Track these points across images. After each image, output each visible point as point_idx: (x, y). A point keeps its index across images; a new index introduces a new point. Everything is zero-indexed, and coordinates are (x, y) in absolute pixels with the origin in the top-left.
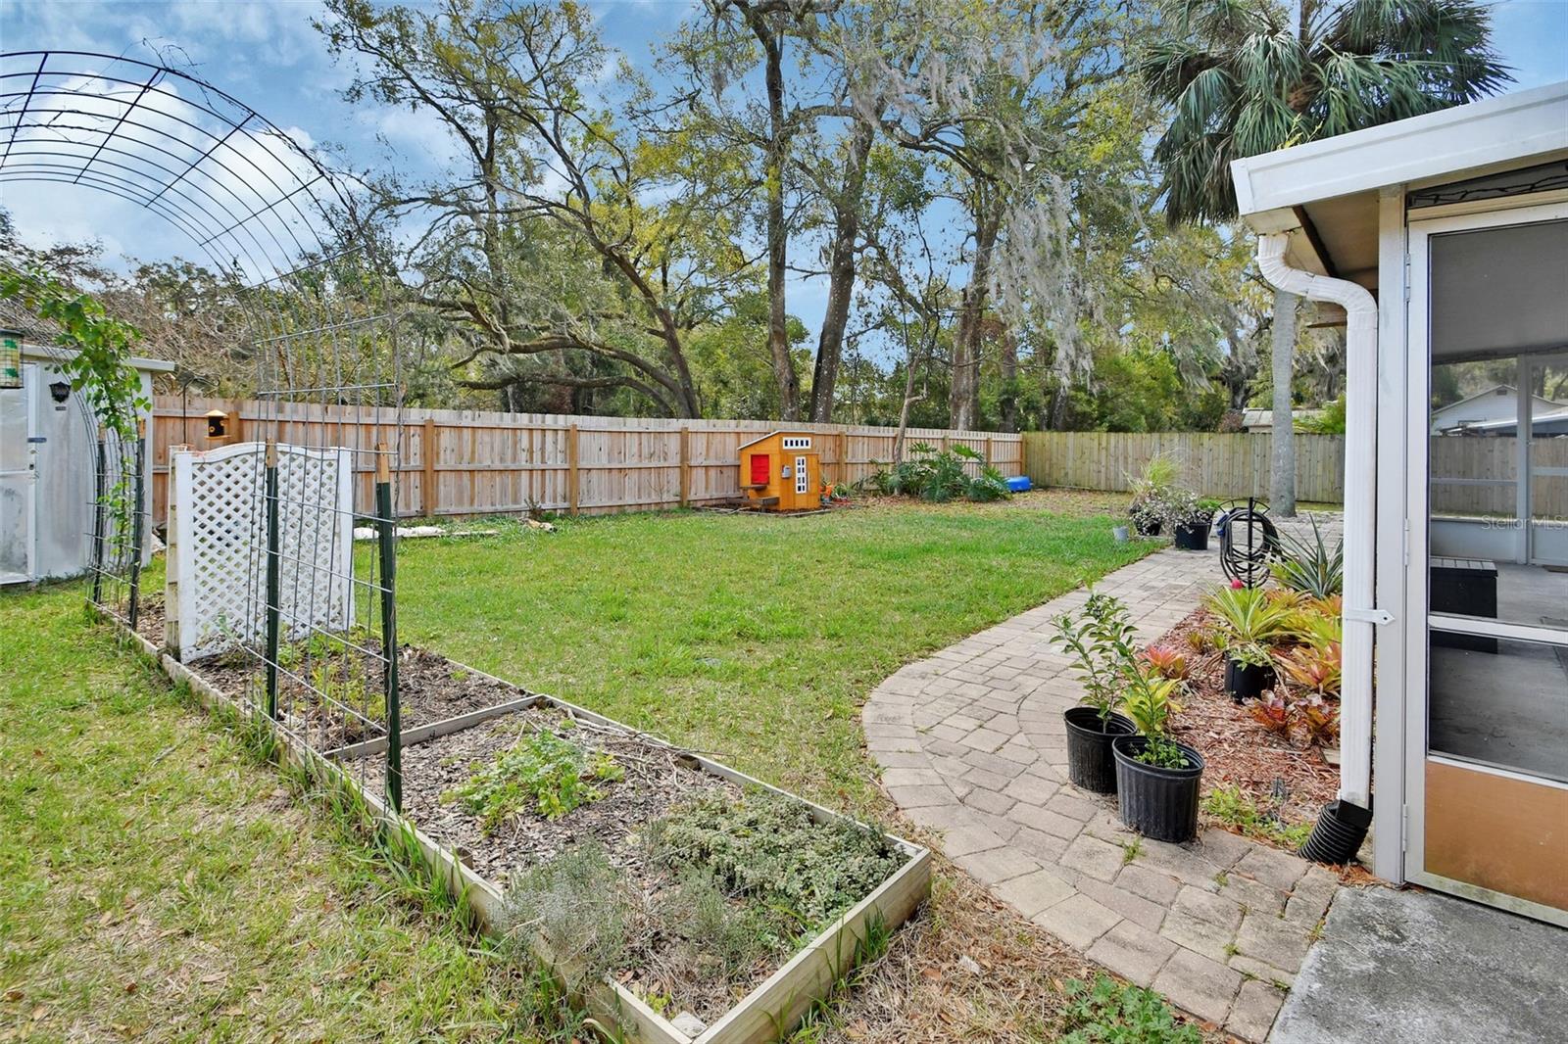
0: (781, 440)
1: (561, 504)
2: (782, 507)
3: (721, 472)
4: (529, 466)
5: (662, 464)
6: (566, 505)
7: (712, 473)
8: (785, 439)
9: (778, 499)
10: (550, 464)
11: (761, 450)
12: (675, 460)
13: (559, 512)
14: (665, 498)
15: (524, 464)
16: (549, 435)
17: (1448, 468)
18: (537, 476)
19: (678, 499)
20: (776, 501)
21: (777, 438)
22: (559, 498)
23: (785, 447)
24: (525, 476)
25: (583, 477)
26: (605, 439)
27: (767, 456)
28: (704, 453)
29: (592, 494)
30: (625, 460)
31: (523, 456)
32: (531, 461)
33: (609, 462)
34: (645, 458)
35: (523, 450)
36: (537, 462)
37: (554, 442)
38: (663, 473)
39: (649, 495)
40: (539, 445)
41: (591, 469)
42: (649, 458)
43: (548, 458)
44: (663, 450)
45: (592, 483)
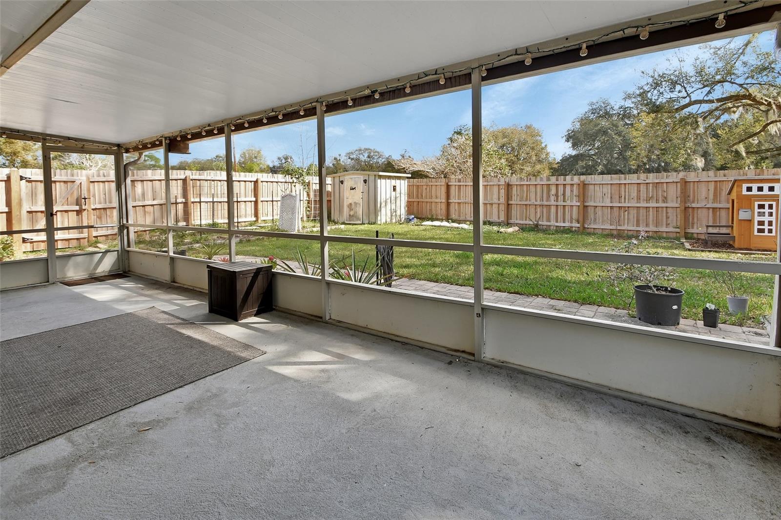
1: (575, 224)
5: (661, 205)
6: (578, 225)
12: (674, 202)
13: (574, 229)
14: (664, 229)
15: (553, 202)
16: (568, 188)
18: (560, 210)
19: (678, 230)
22: (574, 221)
24: (553, 210)
25: (591, 211)
26: (607, 190)
29: (597, 221)
30: (625, 202)
31: (552, 198)
32: (557, 200)
33: (611, 202)
34: (644, 200)
35: (553, 195)
36: (560, 201)
37: (572, 191)
38: (662, 211)
39: (647, 225)
40: (562, 192)
41: (596, 206)
42: (648, 200)
43: (568, 199)
44: (662, 195)
45: (597, 214)
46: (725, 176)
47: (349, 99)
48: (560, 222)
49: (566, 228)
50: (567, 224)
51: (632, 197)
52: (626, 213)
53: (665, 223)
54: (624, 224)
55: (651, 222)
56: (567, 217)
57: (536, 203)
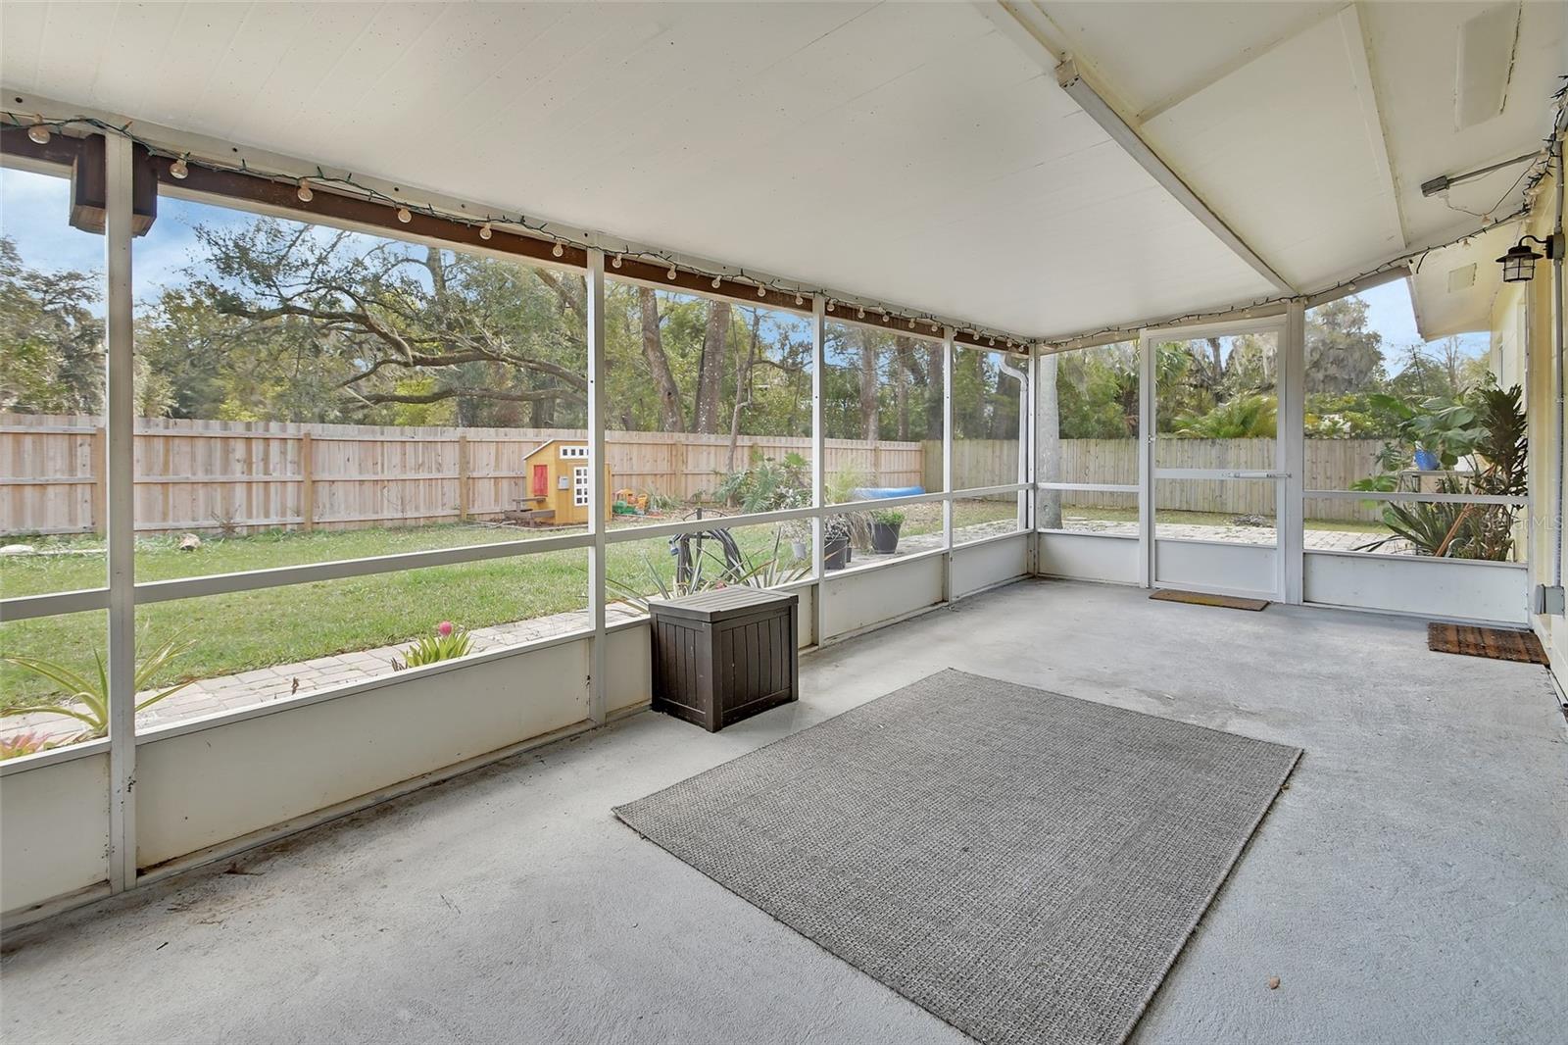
0: (557, 449)
1: (291, 518)
2: (557, 520)
3: (516, 484)
4: (245, 478)
5: (435, 475)
6: (299, 520)
7: (505, 484)
8: (562, 448)
9: (554, 511)
10: (276, 475)
11: (540, 460)
12: (451, 471)
13: (289, 527)
14: (440, 512)
15: (238, 476)
16: (275, 446)
17: (1329, 474)
18: (257, 491)
19: (457, 512)
20: (552, 514)
21: (553, 447)
22: (289, 512)
23: (562, 457)
24: (240, 492)
25: (323, 491)
26: (352, 450)
27: (546, 466)
28: (493, 463)
29: (336, 508)
30: (383, 471)
31: (238, 467)
32: (250, 471)
33: (360, 473)
34: (411, 469)
35: (238, 461)
36: (257, 474)
37: (284, 453)
38: (437, 485)
39: (417, 508)
40: (261, 456)
41: (333, 482)
42: (419, 467)
43: (274, 470)
44: (436, 461)
45: (336, 496)
46: (506, 435)
47: (861, 310)
48: (257, 517)
49: (272, 527)
50: (274, 520)
51: (394, 464)
52: (386, 490)
53: (440, 504)
54: (382, 511)
55: (422, 504)
56: (274, 506)
57: (194, 479)
